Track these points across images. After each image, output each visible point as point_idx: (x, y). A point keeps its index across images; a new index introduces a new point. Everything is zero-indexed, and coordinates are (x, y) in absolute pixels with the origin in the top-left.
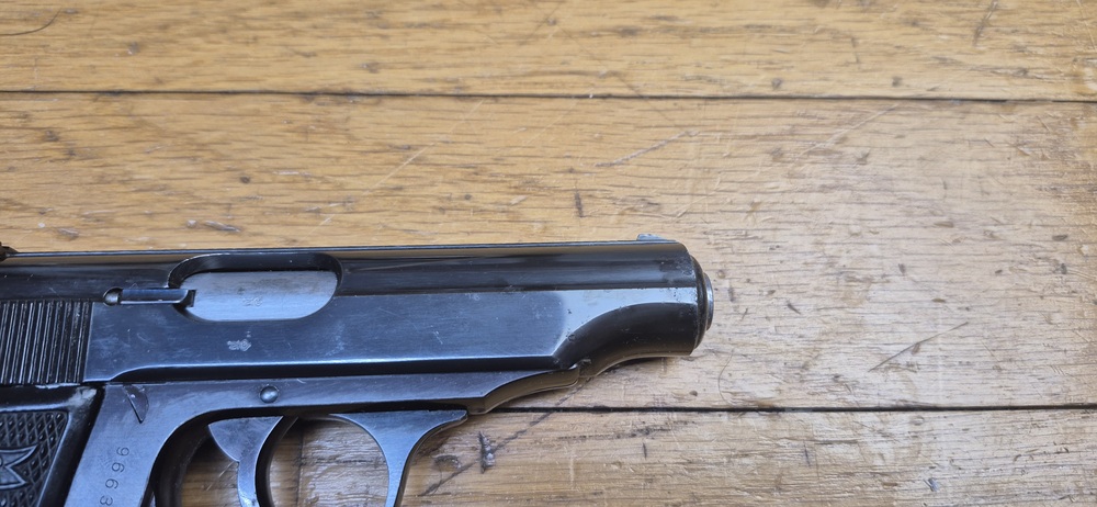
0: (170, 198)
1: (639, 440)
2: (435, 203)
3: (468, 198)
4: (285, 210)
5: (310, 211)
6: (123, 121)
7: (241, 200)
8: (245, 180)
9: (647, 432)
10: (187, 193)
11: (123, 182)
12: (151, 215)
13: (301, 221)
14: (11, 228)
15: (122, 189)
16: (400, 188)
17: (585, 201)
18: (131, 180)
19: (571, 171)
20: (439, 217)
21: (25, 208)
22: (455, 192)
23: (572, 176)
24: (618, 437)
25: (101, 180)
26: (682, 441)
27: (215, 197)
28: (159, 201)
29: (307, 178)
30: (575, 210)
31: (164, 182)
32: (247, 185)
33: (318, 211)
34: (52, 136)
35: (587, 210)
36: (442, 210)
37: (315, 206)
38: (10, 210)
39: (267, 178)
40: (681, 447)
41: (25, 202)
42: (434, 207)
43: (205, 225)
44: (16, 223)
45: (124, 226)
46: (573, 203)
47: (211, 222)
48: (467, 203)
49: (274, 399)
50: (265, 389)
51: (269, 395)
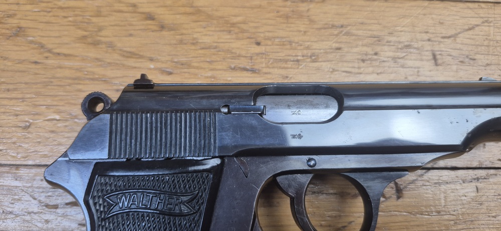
0: (220, 53)
1: (474, 184)
2: (359, 57)
3: (376, 54)
4: (281, 60)
5: (293, 61)
6: (188, 10)
7: (257, 54)
8: (258, 44)
9: (478, 179)
10: (228, 50)
11: (193, 44)
12: (210, 62)
13: (290, 66)
14: (135, 68)
15: (193, 47)
16: (339, 49)
17: (438, 57)
18: (197, 42)
19: (429, 40)
20: (362, 64)
21: (141, 57)
22: (369, 50)
23: (430, 43)
24: (464, 182)
25: (181, 42)
26: (495, 184)
27: (243, 53)
28: (214, 54)
29: (291, 43)
30: (433, 61)
31: (215, 44)
32: (260, 47)
33: (298, 61)
34: (150, 17)
35: (439, 62)
36: (363, 61)
37: (296, 58)
38: (133, 58)
39: (269, 43)
40: (495, 187)
41: (141, 54)
42: (358, 59)
43: (239, 68)
44: (137, 65)
45: (197, 68)
46: (431, 57)
47: (242, 66)
48: (375, 57)
49: (315, 165)
50: (310, 160)
51: (312, 163)
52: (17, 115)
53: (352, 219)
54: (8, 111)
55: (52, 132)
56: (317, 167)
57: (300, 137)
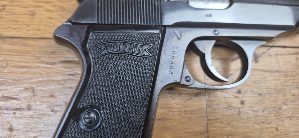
1: (295, 56)
9: (297, 53)
24: (290, 55)
49: (218, 34)
50: (215, 31)
51: (216, 32)
52: (25, 7)
53: (231, 73)
54: (20, 4)
55: (50, 18)
56: (219, 35)
57: (210, 16)
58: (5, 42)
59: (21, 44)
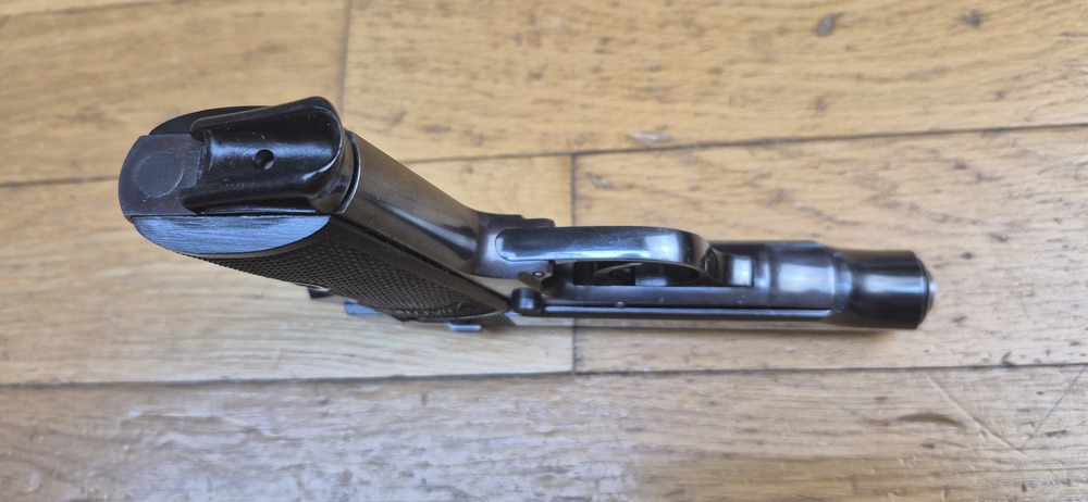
58: (776, 381)
59: (810, 383)
